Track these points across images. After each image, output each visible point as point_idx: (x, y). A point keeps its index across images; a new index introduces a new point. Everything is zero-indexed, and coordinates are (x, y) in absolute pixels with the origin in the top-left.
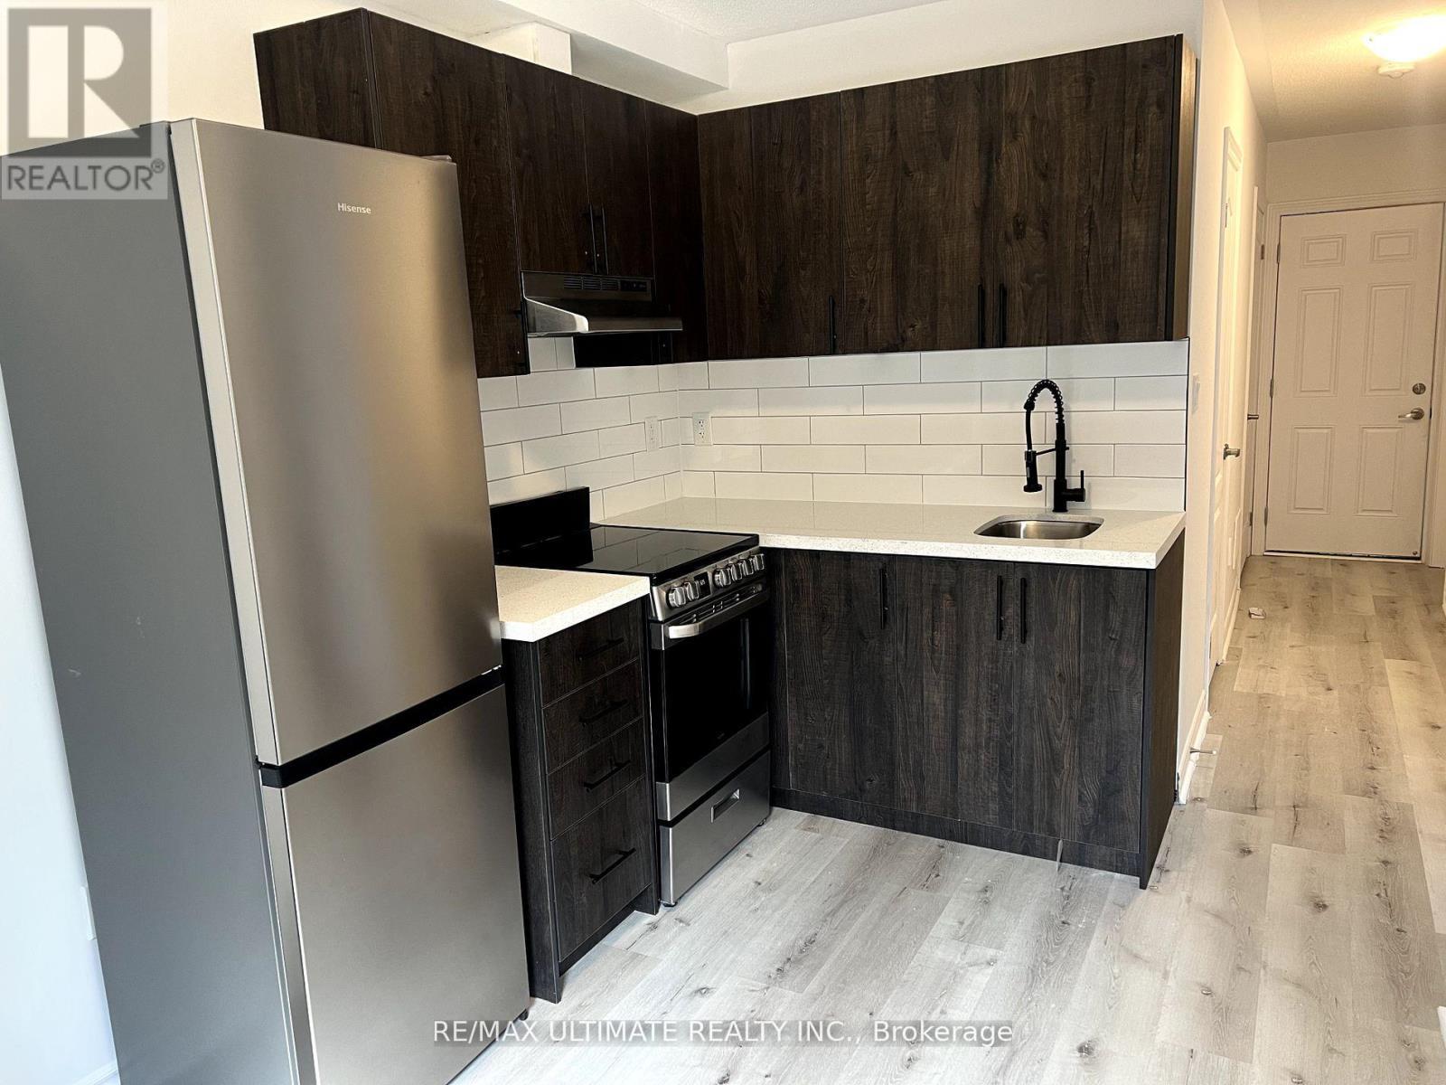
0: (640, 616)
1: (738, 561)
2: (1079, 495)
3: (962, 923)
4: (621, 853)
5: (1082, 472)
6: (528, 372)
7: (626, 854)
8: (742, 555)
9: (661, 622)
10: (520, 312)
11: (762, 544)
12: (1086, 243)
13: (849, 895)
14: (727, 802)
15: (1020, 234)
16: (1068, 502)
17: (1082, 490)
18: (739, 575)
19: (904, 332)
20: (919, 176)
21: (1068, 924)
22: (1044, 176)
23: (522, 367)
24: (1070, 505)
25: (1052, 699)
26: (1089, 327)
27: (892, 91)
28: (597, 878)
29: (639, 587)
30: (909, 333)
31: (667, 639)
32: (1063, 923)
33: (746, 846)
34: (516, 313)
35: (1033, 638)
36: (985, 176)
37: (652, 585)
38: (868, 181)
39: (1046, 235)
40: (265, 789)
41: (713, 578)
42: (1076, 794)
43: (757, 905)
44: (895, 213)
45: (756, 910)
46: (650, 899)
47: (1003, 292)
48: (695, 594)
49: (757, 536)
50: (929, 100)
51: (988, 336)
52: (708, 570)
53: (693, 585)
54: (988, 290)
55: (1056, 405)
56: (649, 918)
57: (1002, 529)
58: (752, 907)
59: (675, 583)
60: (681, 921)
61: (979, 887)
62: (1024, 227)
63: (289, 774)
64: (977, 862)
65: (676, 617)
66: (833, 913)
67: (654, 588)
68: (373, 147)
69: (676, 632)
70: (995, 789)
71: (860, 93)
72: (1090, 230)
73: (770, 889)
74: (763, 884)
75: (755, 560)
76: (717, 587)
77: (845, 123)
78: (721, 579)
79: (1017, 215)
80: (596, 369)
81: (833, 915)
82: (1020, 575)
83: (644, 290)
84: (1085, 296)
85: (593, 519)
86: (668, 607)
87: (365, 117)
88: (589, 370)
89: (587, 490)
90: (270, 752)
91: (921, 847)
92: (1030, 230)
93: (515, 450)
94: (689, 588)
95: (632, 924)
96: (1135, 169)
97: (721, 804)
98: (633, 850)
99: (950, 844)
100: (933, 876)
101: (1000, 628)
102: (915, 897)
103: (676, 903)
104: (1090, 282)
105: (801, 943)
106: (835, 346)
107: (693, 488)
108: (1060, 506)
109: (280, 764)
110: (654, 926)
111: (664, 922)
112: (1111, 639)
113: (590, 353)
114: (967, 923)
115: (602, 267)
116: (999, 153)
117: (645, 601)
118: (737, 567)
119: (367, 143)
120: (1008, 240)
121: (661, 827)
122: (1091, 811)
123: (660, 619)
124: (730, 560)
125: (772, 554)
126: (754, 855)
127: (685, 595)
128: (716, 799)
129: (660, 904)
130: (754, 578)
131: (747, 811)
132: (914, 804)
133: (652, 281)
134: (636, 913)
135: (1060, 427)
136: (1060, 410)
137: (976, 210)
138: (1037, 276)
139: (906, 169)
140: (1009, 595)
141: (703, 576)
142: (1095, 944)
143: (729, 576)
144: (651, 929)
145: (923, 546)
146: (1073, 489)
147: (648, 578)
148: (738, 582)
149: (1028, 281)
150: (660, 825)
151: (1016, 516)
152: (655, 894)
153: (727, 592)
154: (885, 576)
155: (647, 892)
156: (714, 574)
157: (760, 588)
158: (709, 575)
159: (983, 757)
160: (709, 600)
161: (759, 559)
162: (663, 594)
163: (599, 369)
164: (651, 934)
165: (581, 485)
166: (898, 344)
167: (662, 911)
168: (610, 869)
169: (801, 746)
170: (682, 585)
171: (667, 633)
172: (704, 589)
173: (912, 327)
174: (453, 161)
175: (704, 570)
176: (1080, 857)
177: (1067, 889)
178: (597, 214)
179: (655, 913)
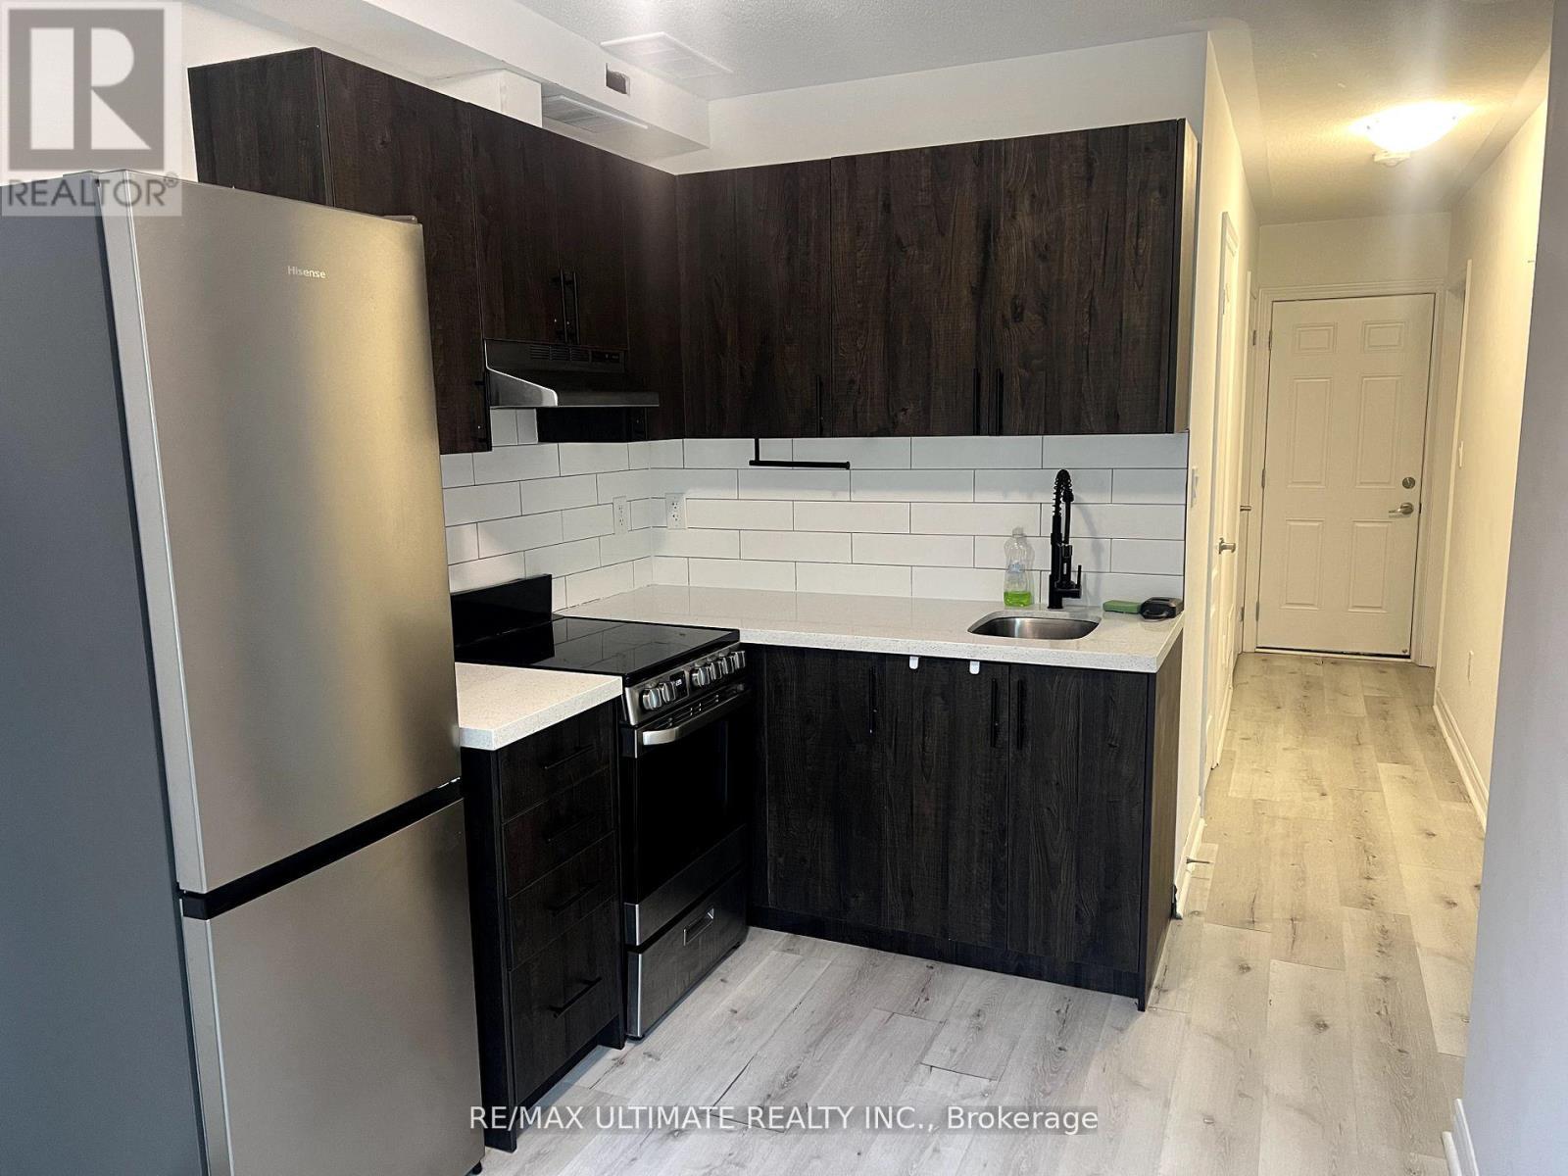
0: (611, 721)
1: (718, 659)
2: (1075, 592)
3: (954, 1051)
4: (585, 982)
5: (1080, 567)
6: (489, 448)
7: (591, 984)
8: (721, 653)
9: (634, 728)
10: (483, 383)
11: (743, 640)
12: (1086, 330)
13: (830, 1025)
14: (703, 921)
15: (1018, 316)
16: (1064, 599)
17: (1078, 585)
18: (718, 675)
19: (896, 416)
20: (914, 251)
21: (1065, 1050)
22: (1044, 258)
23: (484, 443)
24: (1066, 601)
25: (1049, 809)
26: (1088, 417)
27: (886, 161)
28: (559, 1010)
29: (603, 688)
30: (901, 417)
31: (641, 746)
32: (1060, 1049)
33: (720, 969)
34: (478, 383)
35: (1030, 745)
36: (982, 255)
37: (624, 686)
38: (859, 254)
39: (1045, 320)
40: (187, 922)
41: (691, 677)
42: (1074, 911)
43: (734, 1036)
44: (888, 290)
45: (732, 1042)
46: (615, 1033)
47: (1000, 378)
48: (671, 696)
49: (738, 631)
50: (925, 172)
51: (984, 424)
52: (685, 669)
53: (669, 686)
54: (984, 375)
55: (1055, 496)
56: (614, 1053)
57: (994, 627)
58: (729, 1038)
59: (649, 684)
60: (650, 1056)
61: (971, 1011)
62: (1023, 310)
63: (216, 903)
64: (970, 986)
65: (651, 720)
66: (817, 1043)
67: (627, 689)
68: (323, 203)
69: (650, 737)
70: (987, 906)
71: (851, 161)
72: (1090, 316)
73: (746, 1018)
74: (739, 1012)
75: (736, 657)
76: (694, 688)
77: (836, 192)
78: (700, 678)
79: (1015, 297)
80: (560, 444)
81: (817, 1045)
82: (1015, 680)
83: (617, 361)
84: (1085, 384)
85: (554, 609)
86: (642, 709)
87: (317, 171)
88: (551, 447)
89: (547, 579)
90: (197, 879)
91: (906, 970)
92: (1027, 313)
93: (469, 534)
94: (664, 689)
95: (597, 1060)
96: (1136, 254)
97: (693, 927)
98: (599, 979)
99: (939, 966)
100: (922, 1000)
101: (994, 733)
102: (904, 1025)
103: (644, 1036)
104: (1090, 369)
105: (782, 1077)
106: (822, 429)
107: (665, 574)
108: (1055, 603)
109: (205, 892)
110: (620, 1062)
111: (630, 1057)
112: (1111, 745)
113: (554, 427)
114: (960, 1050)
115: (572, 336)
116: (997, 231)
117: (617, 703)
118: (716, 666)
119: (316, 198)
120: (1005, 322)
121: (630, 953)
122: (1089, 929)
123: (633, 723)
124: (708, 658)
125: (752, 650)
126: (728, 979)
127: (659, 696)
128: (689, 920)
129: (626, 1037)
130: (734, 677)
131: (722, 932)
132: (902, 922)
133: (626, 351)
134: (600, 1047)
135: (1057, 519)
136: (1058, 502)
137: (973, 291)
138: (1035, 362)
139: (899, 242)
140: (1004, 698)
141: (680, 675)
142: (1093, 1071)
143: (707, 675)
144: (617, 1065)
145: (915, 645)
146: (1069, 584)
147: (621, 678)
148: (717, 681)
149: (1025, 366)
150: (628, 950)
151: (1010, 612)
152: (621, 1027)
153: (703, 694)
154: (874, 676)
155: (614, 1023)
156: (691, 672)
157: (741, 687)
158: (687, 674)
159: (975, 872)
160: (688, 701)
161: (740, 655)
162: (637, 695)
163: (563, 445)
164: (618, 1070)
165: (543, 572)
166: (889, 428)
167: (628, 1046)
168: (573, 1001)
169: (781, 860)
170: (657, 686)
171: (641, 738)
172: (681, 689)
173: (904, 410)
174: (419, 222)
175: (681, 669)
176: (1076, 977)
177: (1063, 1011)
178: (568, 278)
179: (620, 1047)
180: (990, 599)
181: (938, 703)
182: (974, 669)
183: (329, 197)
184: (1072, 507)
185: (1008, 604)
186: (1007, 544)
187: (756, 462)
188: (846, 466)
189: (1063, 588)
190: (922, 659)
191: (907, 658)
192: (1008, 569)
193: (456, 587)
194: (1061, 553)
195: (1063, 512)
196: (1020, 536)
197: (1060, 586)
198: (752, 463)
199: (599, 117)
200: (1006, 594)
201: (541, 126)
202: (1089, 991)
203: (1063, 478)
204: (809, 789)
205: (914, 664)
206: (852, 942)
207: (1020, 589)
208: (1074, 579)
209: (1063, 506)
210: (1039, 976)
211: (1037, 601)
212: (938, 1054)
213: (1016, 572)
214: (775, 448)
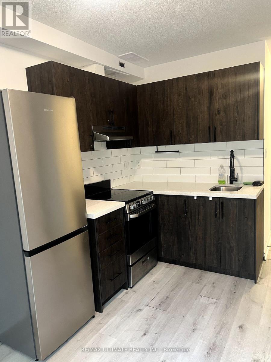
0: (123, 212)
2: (236, 180)
3: (207, 292)
4: (118, 274)
5: (237, 174)
6: (94, 150)
7: (119, 274)
8: (149, 196)
11: (154, 193)
12: (236, 115)
13: (177, 285)
14: (146, 260)
15: (219, 113)
17: (237, 178)
18: (148, 202)
19: (190, 138)
20: (193, 99)
21: (236, 293)
22: (225, 98)
23: (92, 149)
24: (234, 182)
25: (230, 233)
26: (237, 136)
28: (112, 280)
29: (121, 204)
31: (130, 218)
32: (234, 292)
33: (151, 272)
34: (91, 135)
35: (225, 217)
36: (210, 99)
38: (180, 101)
39: (226, 114)
40: (25, 257)
42: (237, 258)
44: (187, 109)
45: (154, 289)
46: (126, 286)
47: (215, 128)
48: (137, 207)
49: (153, 191)
50: (195, 80)
51: (211, 139)
52: (140, 200)
53: (136, 204)
54: (211, 128)
55: (230, 157)
56: (126, 291)
57: (216, 189)
58: (153, 288)
59: (131, 203)
60: (134, 291)
61: (212, 283)
62: (220, 111)
63: (31, 253)
64: (211, 276)
65: (132, 212)
66: (174, 290)
67: (126, 205)
68: (54, 95)
69: (132, 216)
70: (216, 257)
71: (177, 79)
72: (237, 112)
73: (157, 283)
74: (155, 282)
75: (152, 198)
76: (142, 204)
77: (174, 86)
78: (144, 202)
79: (218, 108)
82: (221, 202)
83: (124, 129)
84: (236, 128)
85: (111, 187)
86: (130, 209)
87: (52, 87)
88: (110, 150)
89: (110, 180)
90: (27, 248)
91: (196, 273)
92: (221, 112)
93: (91, 170)
94: (135, 205)
95: (122, 292)
96: (248, 96)
97: (144, 261)
98: (121, 273)
99: (204, 271)
100: (200, 280)
101: (216, 215)
102: (195, 286)
103: (133, 287)
104: (237, 125)
105: (165, 297)
106: (172, 143)
107: (137, 179)
108: (231, 183)
109: (29, 251)
110: (127, 293)
111: (129, 292)
112: (245, 217)
113: (111, 145)
114: (209, 292)
115: (113, 124)
116: (213, 93)
117: (124, 208)
118: (148, 199)
120: (216, 114)
122: (241, 263)
123: (128, 213)
124: (146, 198)
125: (156, 196)
126: (153, 274)
127: (134, 207)
128: (143, 259)
129: (128, 287)
130: (152, 202)
131: (151, 263)
132: (195, 261)
133: (125, 127)
134: (122, 289)
135: (231, 162)
137: (208, 108)
138: (224, 124)
139: (189, 97)
140: (218, 206)
141: (139, 202)
142: (243, 299)
143: (145, 201)
144: (126, 294)
145: (196, 194)
146: (235, 178)
147: (124, 202)
148: (148, 203)
149: (221, 125)
150: (128, 266)
151: (220, 185)
152: (127, 284)
153: (144, 206)
154: (186, 201)
155: (125, 284)
156: (142, 201)
157: (154, 204)
158: (140, 201)
159: (212, 249)
160: (141, 208)
161: (153, 197)
162: (128, 206)
163: (112, 150)
164: (126, 295)
165: (108, 179)
166: (188, 141)
167: (129, 289)
168: (115, 278)
169: (165, 246)
170: (133, 204)
171: (130, 216)
172: (139, 205)
173: (192, 137)
174: (74, 98)
175: (139, 200)
176: (239, 275)
177: (235, 283)
178: (111, 110)
179: (127, 289)
180: (215, 182)
181: (202, 207)
182: (210, 199)
183: (55, 93)
184: (235, 160)
185: (219, 183)
186: (219, 169)
187: (157, 152)
188: (178, 151)
189: (233, 179)
190: (197, 197)
191: (194, 197)
192: (219, 175)
193: (87, 182)
194: (232, 170)
195: (232, 160)
196: (222, 167)
197: (232, 178)
198: (156, 152)
199: (119, 73)
200: (219, 181)
201: (104, 76)
202: (242, 278)
203: (232, 152)
204: (171, 229)
205: (195, 198)
206: (183, 266)
207: (223, 180)
208: (235, 177)
209: (232, 159)
210: (229, 275)
211: (227, 182)
212: (204, 293)
213: (221, 175)
214: (161, 148)
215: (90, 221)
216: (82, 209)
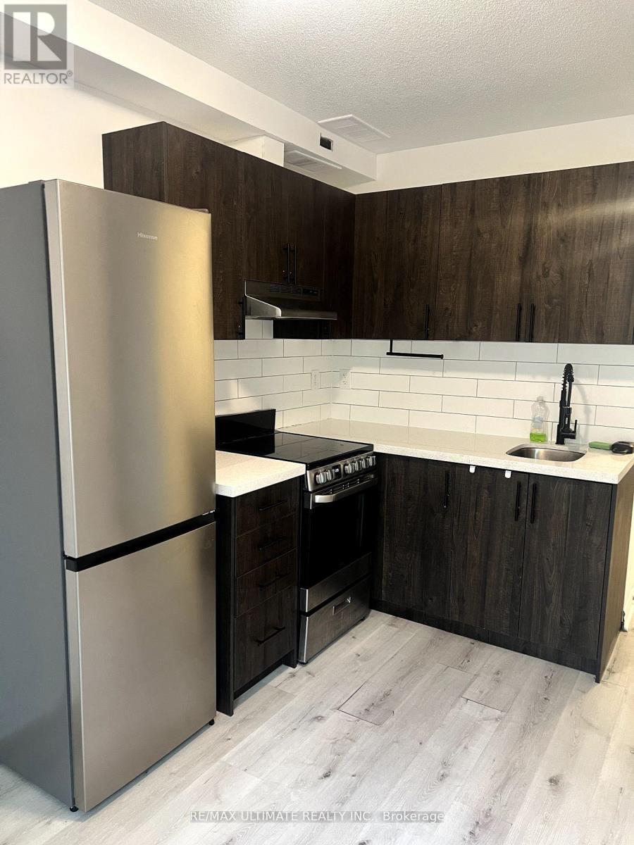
0: (298, 488)
1: (360, 460)
2: (572, 436)
3: (481, 692)
4: (276, 628)
5: (576, 421)
6: (244, 338)
7: (279, 630)
8: (362, 457)
9: (311, 492)
10: (242, 303)
11: (375, 450)
12: (587, 282)
13: (411, 669)
14: (344, 603)
15: (546, 274)
17: (575, 432)
18: (359, 469)
19: (471, 329)
20: (486, 236)
21: (549, 700)
22: (563, 240)
23: (241, 335)
24: (567, 440)
25: (547, 559)
26: (585, 333)
27: (474, 183)
28: (260, 642)
29: (297, 470)
30: (474, 330)
31: (314, 503)
32: (546, 699)
33: (353, 631)
34: (240, 303)
35: (538, 521)
36: (526, 239)
37: (306, 470)
38: (455, 238)
39: (562, 277)
40: (67, 571)
41: (344, 468)
42: (559, 620)
43: (357, 668)
44: (470, 258)
45: (355, 672)
46: (292, 658)
47: (533, 308)
48: (332, 477)
49: (373, 445)
50: (496, 192)
51: (522, 335)
52: (341, 463)
53: (331, 472)
54: (524, 307)
55: (563, 379)
56: (290, 669)
57: (523, 452)
58: (353, 670)
59: (321, 469)
60: (310, 674)
61: (494, 671)
62: (549, 270)
63: (82, 563)
64: (493, 657)
65: (320, 489)
66: (402, 678)
67: (308, 472)
68: (164, 202)
69: (319, 499)
70: (508, 612)
71: (454, 186)
72: (589, 274)
73: (365, 659)
74: (361, 656)
75: (370, 460)
76: (346, 474)
77: (444, 203)
78: (349, 469)
79: (545, 263)
80: (285, 340)
81: (402, 679)
82: (532, 483)
83: (317, 295)
84: (584, 313)
85: (277, 427)
86: (315, 483)
87: (160, 183)
88: (280, 341)
89: (273, 412)
90: (74, 551)
91: (458, 643)
92: (551, 272)
93: (233, 384)
94: (328, 473)
95: (281, 672)
96: (620, 239)
97: (339, 605)
98: (284, 628)
99: (477, 643)
100: (466, 661)
101: (517, 512)
102: (454, 674)
103: (307, 663)
104: (588, 305)
105: (381, 695)
106: (428, 335)
107: (337, 413)
108: (560, 441)
109: (76, 557)
110: (293, 675)
111: (299, 673)
112: (587, 525)
113: (283, 330)
114: (486, 691)
115: (292, 280)
116: (536, 225)
117: (302, 479)
118: (359, 463)
119: (161, 199)
120: (538, 277)
121: (302, 616)
122: (567, 631)
123: (310, 490)
124: (355, 458)
125: (379, 456)
126: (357, 637)
127: (325, 477)
128: (336, 602)
129: (298, 662)
130: (369, 470)
131: (355, 610)
132: (457, 616)
133: (322, 290)
134: (283, 666)
135: (564, 392)
136: (565, 383)
137: (520, 259)
138: (555, 300)
139: (478, 231)
140: (524, 493)
141: (338, 467)
142: (565, 714)
143: (353, 467)
144: (291, 677)
145: (474, 459)
146: (570, 431)
147: (305, 465)
148: (359, 471)
149: (549, 302)
150: (301, 614)
151: (533, 445)
152: (295, 656)
153: (352, 478)
154: (448, 475)
155: (291, 653)
156: (344, 466)
157: (372, 476)
158: (342, 466)
159: (501, 591)
160: (341, 481)
161: (373, 459)
162: (313, 475)
163: (286, 340)
164: (292, 679)
165: (271, 407)
166: (466, 336)
167: (298, 667)
168: (269, 638)
169: (390, 574)
170: (325, 471)
171: (314, 499)
172: (338, 475)
173: (476, 326)
174: (209, 212)
175: (339, 463)
176: (557, 658)
177: (549, 677)
178: (292, 249)
179: (294, 667)
180: (521, 436)
181: (485, 493)
182: (508, 475)
183: (166, 198)
184: (574, 387)
185: (532, 440)
186: (533, 406)
187: (390, 353)
188: (441, 357)
189: (565, 432)
190: (477, 467)
191: (468, 466)
192: (533, 420)
193: (221, 412)
194: (565, 411)
195: (567, 388)
196: (541, 401)
197: (563, 431)
198: (388, 354)
199: (316, 163)
200: (531, 434)
201: (283, 166)
202: (567, 668)
203: (569, 369)
204: (408, 537)
205: (472, 470)
206: (428, 624)
207: (540, 432)
208: (572, 427)
209: (567, 385)
210: (536, 656)
211: (549, 440)
212: (472, 692)
213: (538, 422)
214: (401, 345)
215: (222, 501)
216: (205, 473)
